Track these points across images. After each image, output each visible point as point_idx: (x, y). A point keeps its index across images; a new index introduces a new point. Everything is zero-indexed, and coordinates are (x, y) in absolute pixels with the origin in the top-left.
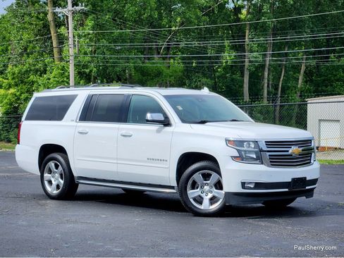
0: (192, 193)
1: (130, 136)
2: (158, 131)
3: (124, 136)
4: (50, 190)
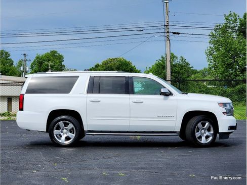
0: (197, 134)
1: (142, 102)
3: (135, 102)
4: (60, 141)
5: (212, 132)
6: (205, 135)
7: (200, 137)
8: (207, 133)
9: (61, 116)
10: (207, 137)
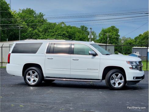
0: (112, 82)
1: (78, 60)
2: (92, 58)
3: (74, 60)
4: (30, 83)
5: (123, 80)
6: (118, 82)
7: (114, 83)
8: (120, 81)
9: (31, 67)
10: (119, 84)
